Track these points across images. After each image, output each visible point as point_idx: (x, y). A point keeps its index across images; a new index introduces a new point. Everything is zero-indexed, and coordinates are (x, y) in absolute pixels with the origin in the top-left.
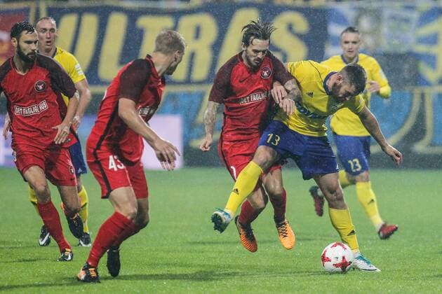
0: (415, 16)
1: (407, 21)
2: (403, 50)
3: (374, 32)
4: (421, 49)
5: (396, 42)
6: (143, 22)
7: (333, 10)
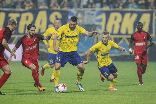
0: (95, 13)
1: (92, 14)
2: (91, 24)
3: (82, 18)
4: (97, 23)
5: (89, 21)
6: (11, 15)
7: (69, 11)
